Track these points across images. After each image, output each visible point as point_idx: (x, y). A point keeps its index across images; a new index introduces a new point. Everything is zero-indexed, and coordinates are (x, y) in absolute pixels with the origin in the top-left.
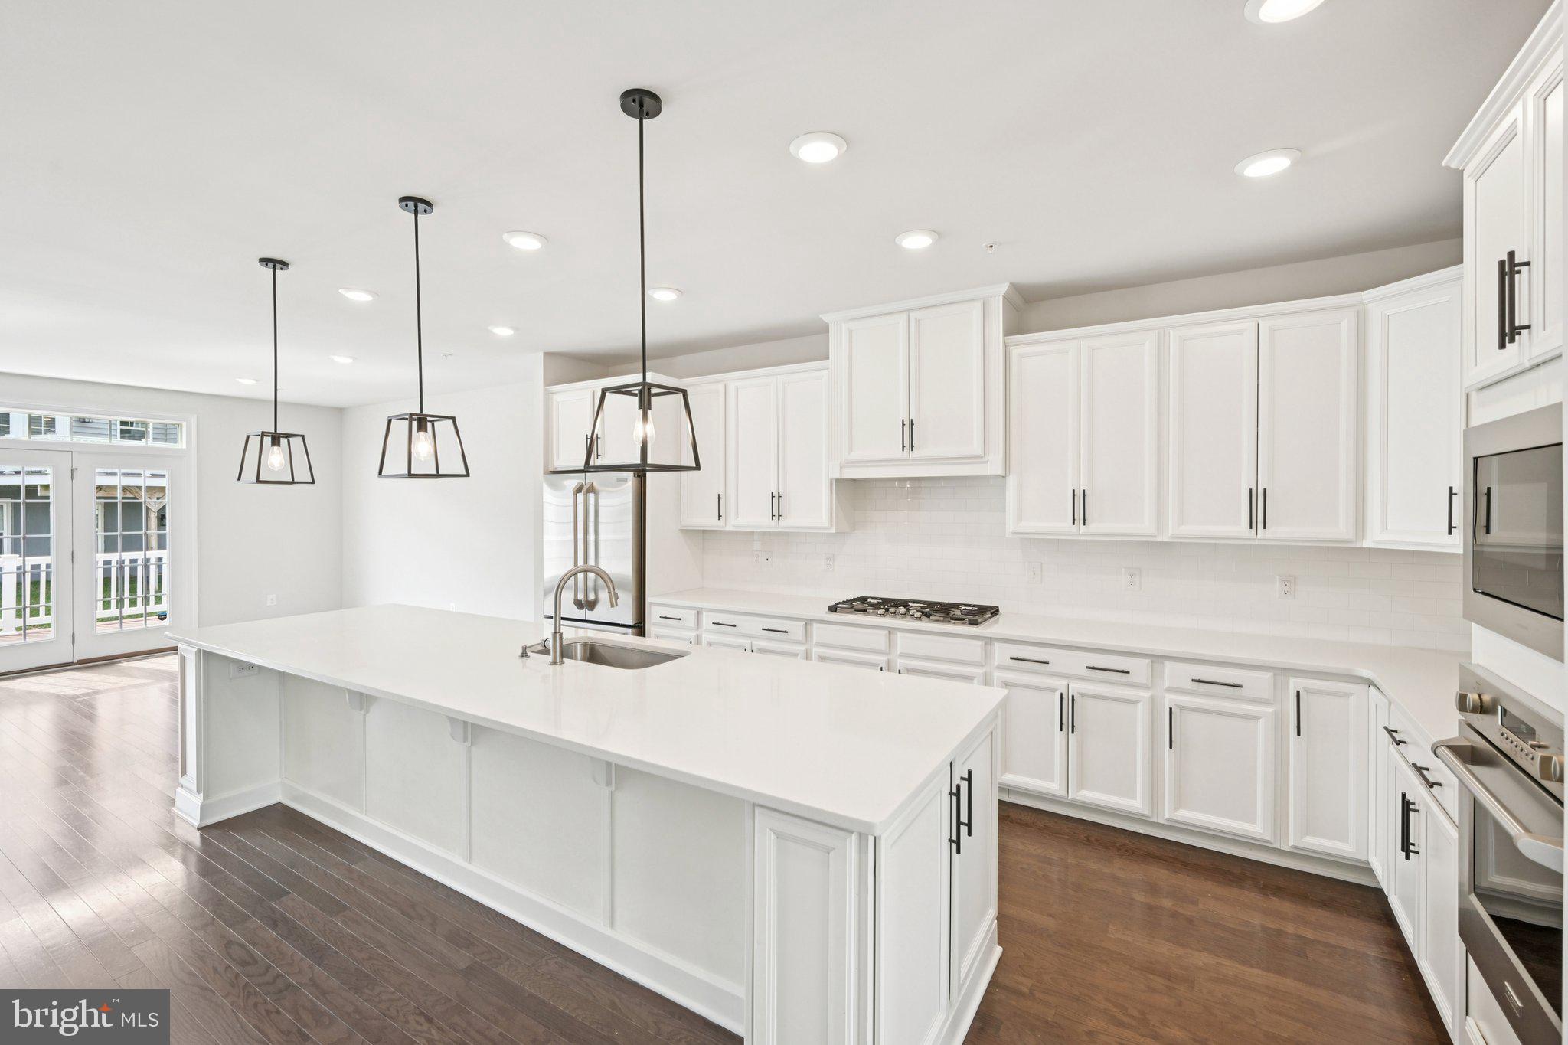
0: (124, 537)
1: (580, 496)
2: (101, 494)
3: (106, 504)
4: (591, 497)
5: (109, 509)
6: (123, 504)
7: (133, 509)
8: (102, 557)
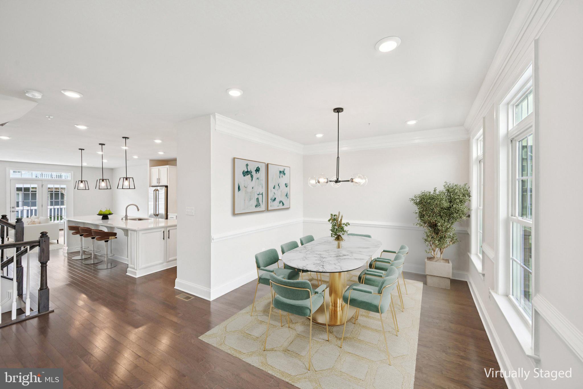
0: (55, 201)
1: (155, 192)
2: (49, 190)
3: (51, 193)
4: (157, 192)
5: (51, 195)
6: (55, 193)
7: (57, 195)
8: (50, 207)
